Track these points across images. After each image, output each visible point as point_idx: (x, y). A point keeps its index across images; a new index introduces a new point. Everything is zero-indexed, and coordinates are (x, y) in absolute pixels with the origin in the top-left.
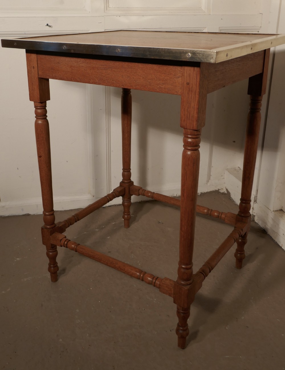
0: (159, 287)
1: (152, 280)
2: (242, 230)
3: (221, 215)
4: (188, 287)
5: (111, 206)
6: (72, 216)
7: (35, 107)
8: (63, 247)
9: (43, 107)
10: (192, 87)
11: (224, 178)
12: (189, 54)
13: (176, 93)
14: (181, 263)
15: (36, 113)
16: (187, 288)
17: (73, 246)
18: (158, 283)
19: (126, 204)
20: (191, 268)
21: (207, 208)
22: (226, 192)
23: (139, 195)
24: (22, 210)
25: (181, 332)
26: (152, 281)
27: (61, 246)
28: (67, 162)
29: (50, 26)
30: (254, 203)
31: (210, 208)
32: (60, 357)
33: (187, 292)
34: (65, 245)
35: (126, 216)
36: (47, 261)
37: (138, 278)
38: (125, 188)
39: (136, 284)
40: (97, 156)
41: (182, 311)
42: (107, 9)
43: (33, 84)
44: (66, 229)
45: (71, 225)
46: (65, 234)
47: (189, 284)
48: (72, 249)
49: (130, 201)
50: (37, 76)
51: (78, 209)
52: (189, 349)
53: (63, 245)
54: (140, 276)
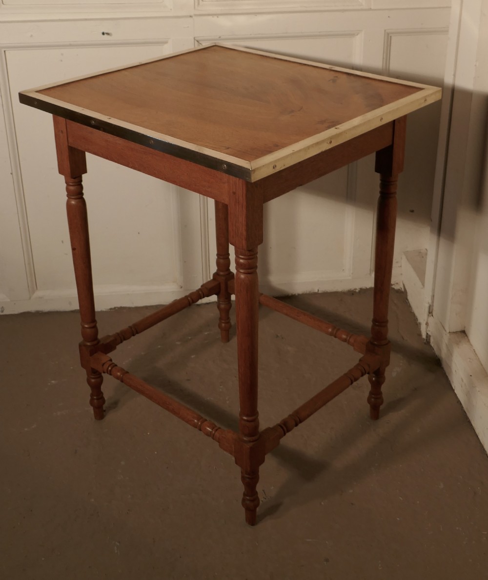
0: (219, 441)
1: (211, 430)
3: (351, 337)
4: (251, 444)
5: (210, 303)
7: (66, 182)
8: (106, 374)
9: (78, 183)
10: (238, 198)
11: (401, 266)
12: (225, 166)
15: (67, 190)
16: (249, 445)
17: (119, 374)
18: (218, 435)
19: (222, 306)
20: (255, 420)
22: (403, 290)
24: (70, 303)
25: (248, 502)
26: (211, 432)
27: (104, 372)
28: (139, 233)
29: (108, 34)
30: (428, 315)
33: (249, 451)
34: (109, 372)
35: (223, 325)
37: (195, 426)
38: (219, 284)
41: (247, 476)
42: (199, 4)
43: (61, 152)
45: (125, 339)
46: (110, 355)
47: (252, 440)
48: (117, 378)
50: (66, 143)
51: (157, 306)
53: (106, 371)
54: (198, 423)
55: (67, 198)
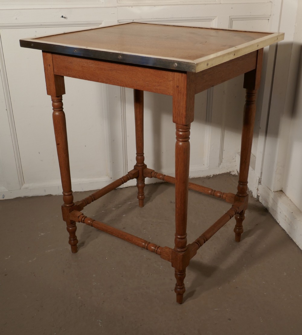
0: (160, 254)
1: (154, 248)
2: (238, 208)
3: (223, 195)
4: (183, 253)
5: (128, 187)
6: (90, 196)
7: (52, 100)
8: (81, 223)
9: (60, 101)
10: (181, 89)
11: (235, 161)
12: (176, 64)
13: (168, 94)
14: (177, 234)
15: (53, 105)
16: (181, 254)
17: (89, 221)
18: (160, 251)
19: (140, 185)
20: (185, 238)
21: (211, 189)
22: (237, 174)
23: (151, 177)
24: (45, 191)
25: (179, 290)
26: (155, 250)
27: (79, 222)
28: (85, 146)
29: (65, 18)
30: (259, 184)
31: (214, 189)
32: (79, 310)
33: (182, 257)
34: (82, 221)
35: (140, 196)
36: (68, 235)
37: (143, 247)
38: (138, 171)
39: (145, 254)
40: (114, 141)
41: (179, 273)
43: (49, 80)
44: (84, 208)
45: (88, 204)
46: (82, 211)
47: (183, 251)
48: (89, 224)
49: (144, 183)
50: (53, 73)
52: (185, 304)
53: (80, 221)
54: (145, 245)
55: (53, 111)
